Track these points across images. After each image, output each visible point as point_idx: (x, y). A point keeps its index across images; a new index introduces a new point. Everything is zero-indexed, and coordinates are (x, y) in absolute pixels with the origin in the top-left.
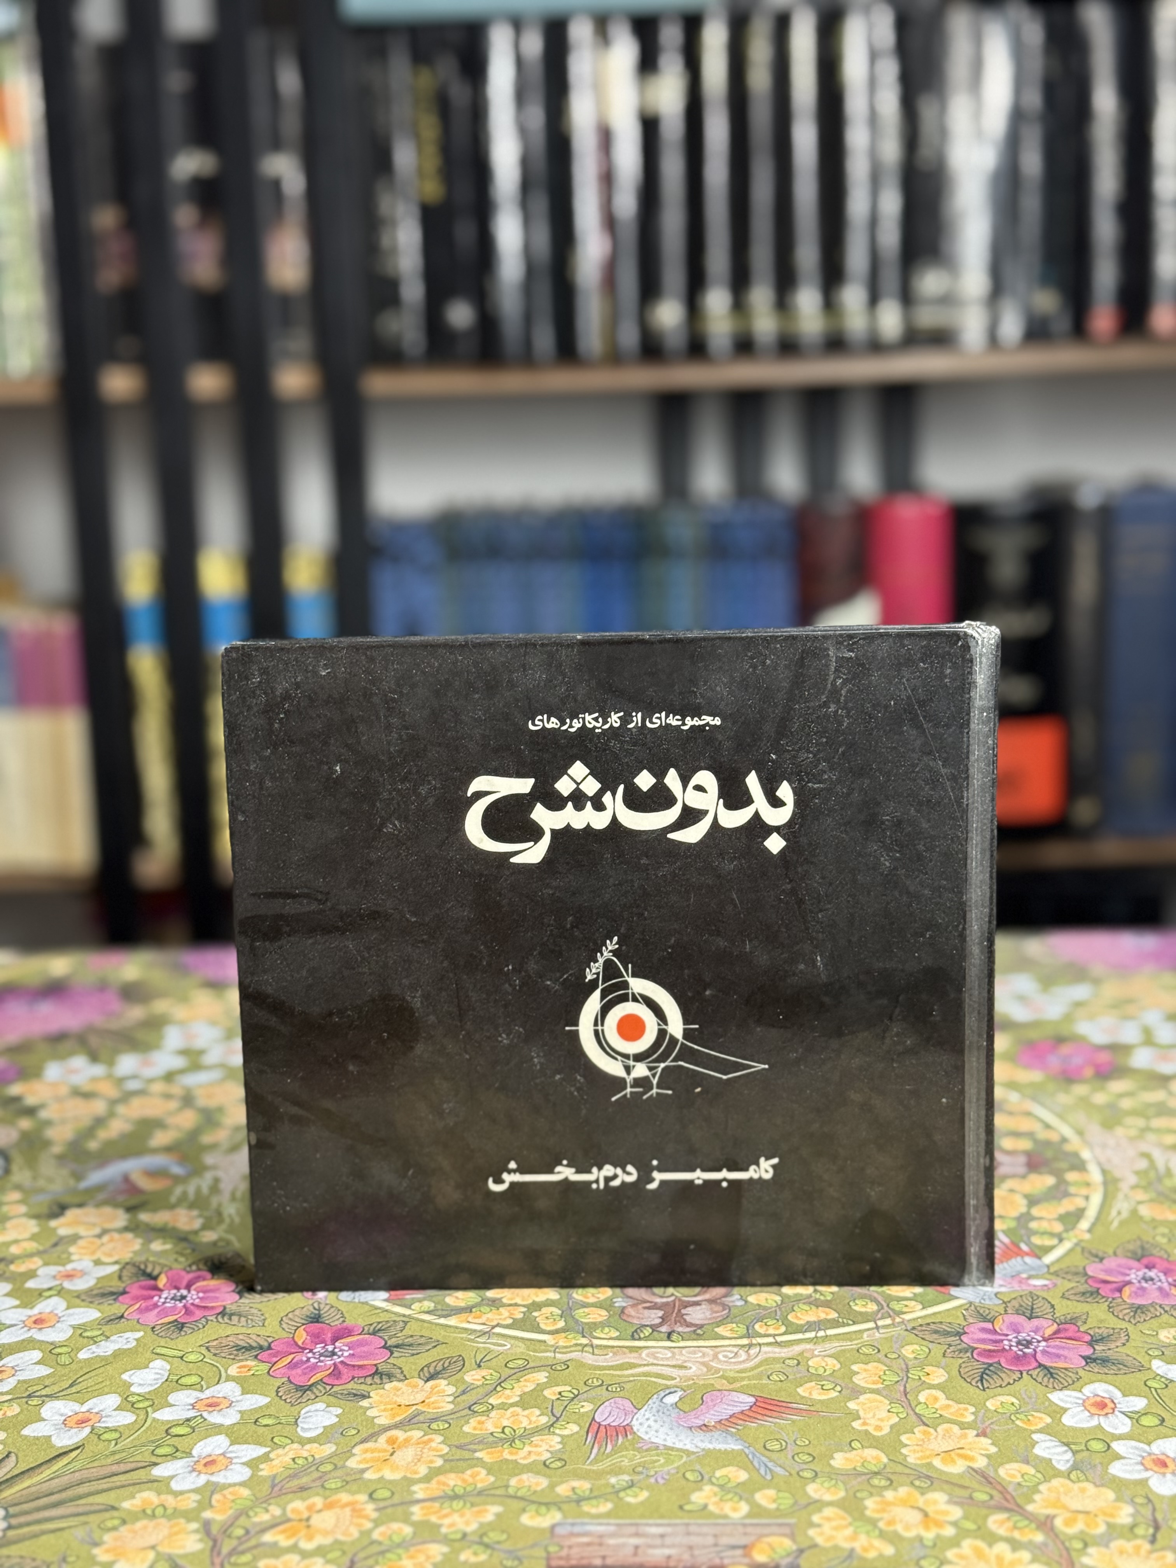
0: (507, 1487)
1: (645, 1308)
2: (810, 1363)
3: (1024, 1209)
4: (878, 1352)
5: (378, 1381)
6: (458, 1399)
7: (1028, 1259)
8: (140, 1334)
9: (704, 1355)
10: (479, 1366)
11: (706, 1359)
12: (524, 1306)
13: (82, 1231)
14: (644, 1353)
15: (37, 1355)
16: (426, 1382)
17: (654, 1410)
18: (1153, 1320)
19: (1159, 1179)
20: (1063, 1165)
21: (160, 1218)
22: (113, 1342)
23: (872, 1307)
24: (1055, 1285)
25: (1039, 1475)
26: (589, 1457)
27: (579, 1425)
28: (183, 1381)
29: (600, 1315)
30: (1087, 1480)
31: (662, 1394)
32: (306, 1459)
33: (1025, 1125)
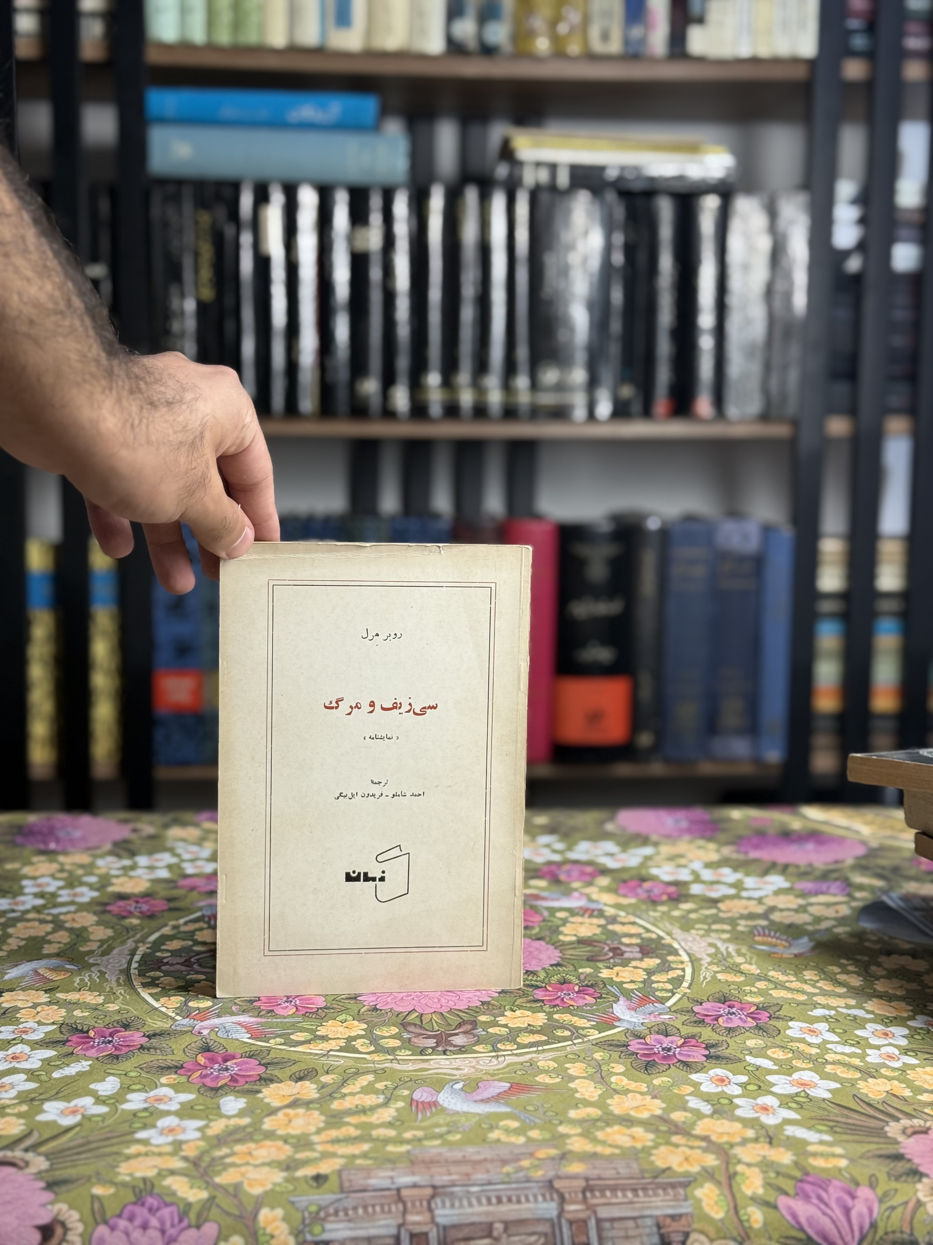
0: (370, 1135)
1: (424, 1038)
2: (539, 1064)
3: (646, 977)
4: (577, 1057)
5: (264, 1083)
6: (321, 1091)
7: (655, 1004)
8: (90, 1062)
9: (470, 1062)
10: (327, 1073)
11: (473, 1064)
12: (343, 1039)
13: (20, 1004)
14: (432, 1062)
15: (23, 1077)
16: (296, 1082)
17: (450, 1093)
18: (741, 1035)
19: (725, 959)
20: (665, 952)
21: (73, 996)
22: (74, 1067)
23: (567, 1033)
24: (677, 1018)
25: (695, 1117)
26: (416, 1119)
27: (403, 1101)
28: (133, 1087)
29: (397, 1043)
30: (723, 1118)
31: (451, 1084)
32: (234, 1126)
33: (633, 930)
